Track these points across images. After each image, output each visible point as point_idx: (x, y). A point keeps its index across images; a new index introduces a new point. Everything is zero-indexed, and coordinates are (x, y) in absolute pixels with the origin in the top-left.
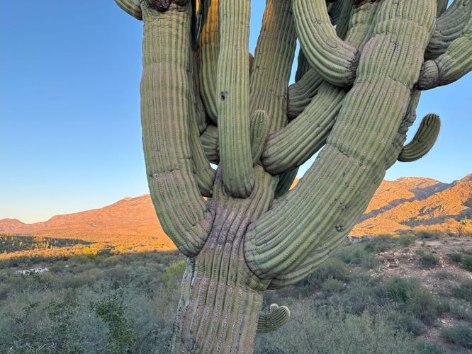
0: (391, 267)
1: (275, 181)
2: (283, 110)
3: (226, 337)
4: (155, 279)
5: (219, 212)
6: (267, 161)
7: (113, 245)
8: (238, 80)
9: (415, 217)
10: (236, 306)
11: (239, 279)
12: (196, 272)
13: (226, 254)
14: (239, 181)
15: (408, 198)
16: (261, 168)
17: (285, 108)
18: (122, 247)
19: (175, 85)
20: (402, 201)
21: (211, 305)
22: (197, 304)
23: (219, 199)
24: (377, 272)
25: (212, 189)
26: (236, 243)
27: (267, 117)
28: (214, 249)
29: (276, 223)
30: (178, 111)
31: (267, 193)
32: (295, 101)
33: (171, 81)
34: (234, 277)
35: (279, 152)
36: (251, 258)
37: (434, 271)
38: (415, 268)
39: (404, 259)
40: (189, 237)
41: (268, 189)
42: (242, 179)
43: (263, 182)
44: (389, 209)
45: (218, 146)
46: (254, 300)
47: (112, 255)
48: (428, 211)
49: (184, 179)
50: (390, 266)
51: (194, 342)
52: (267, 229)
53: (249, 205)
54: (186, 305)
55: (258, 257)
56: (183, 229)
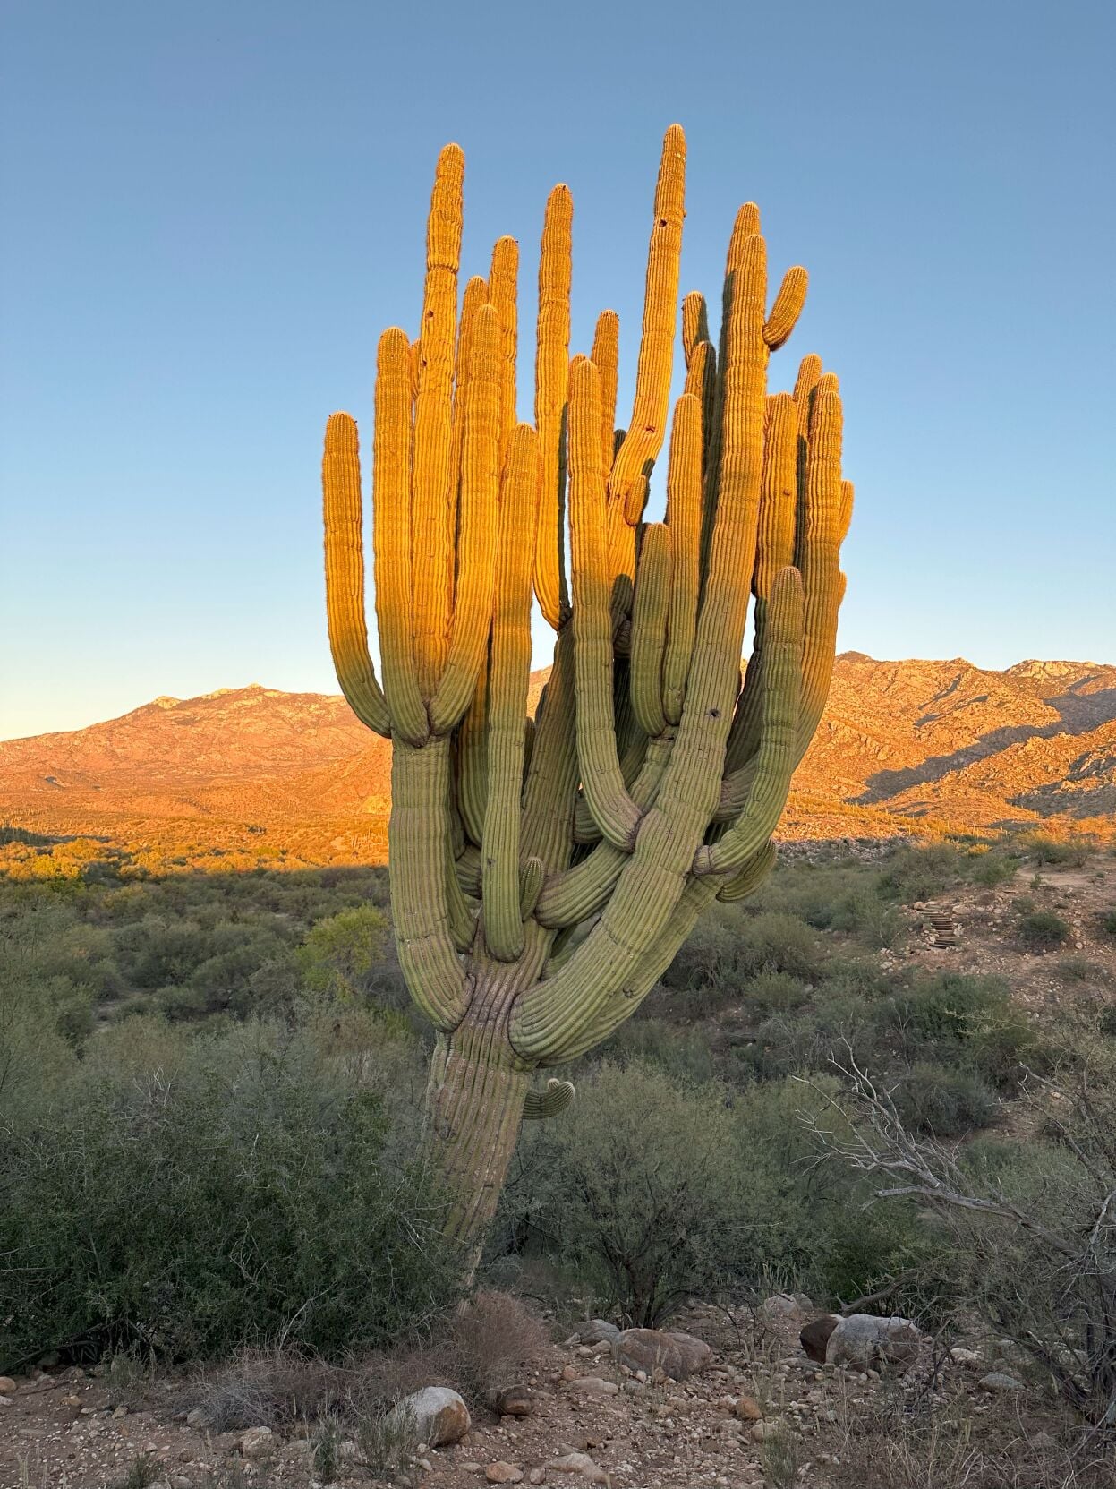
0: (940, 944)
1: (551, 936)
2: (567, 838)
3: (486, 1123)
4: (270, 962)
5: (480, 979)
6: (542, 916)
7: (126, 850)
8: (507, 847)
9: (1056, 786)
10: (497, 1091)
11: (501, 1060)
12: (451, 1051)
13: (487, 1034)
14: (505, 948)
15: (1040, 723)
16: (534, 923)
17: (570, 834)
18: (154, 856)
19: (432, 833)
20: (1024, 734)
21: (470, 1088)
22: (453, 1088)
23: (480, 961)
24: (900, 956)
25: (472, 946)
26: (499, 1022)
27: (542, 866)
28: (474, 1028)
29: (544, 1004)
30: (435, 863)
31: (541, 954)
32: (582, 827)
33: (428, 831)
34: (496, 1059)
35: (555, 908)
36: (515, 1039)
37: (1052, 959)
38: (1004, 950)
39: (976, 923)
40: (446, 1013)
41: (542, 948)
42: (508, 947)
43: (536, 940)
44: (980, 758)
45: (480, 880)
46: (519, 1082)
47: (128, 879)
48: (1097, 766)
49: (441, 946)
50: (938, 942)
51: (450, 1129)
52: (534, 1010)
53: (517, 973)
54: (441, 1087)
55: (523, 1039)
56: (439, 1004)
